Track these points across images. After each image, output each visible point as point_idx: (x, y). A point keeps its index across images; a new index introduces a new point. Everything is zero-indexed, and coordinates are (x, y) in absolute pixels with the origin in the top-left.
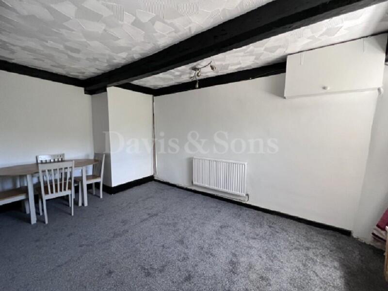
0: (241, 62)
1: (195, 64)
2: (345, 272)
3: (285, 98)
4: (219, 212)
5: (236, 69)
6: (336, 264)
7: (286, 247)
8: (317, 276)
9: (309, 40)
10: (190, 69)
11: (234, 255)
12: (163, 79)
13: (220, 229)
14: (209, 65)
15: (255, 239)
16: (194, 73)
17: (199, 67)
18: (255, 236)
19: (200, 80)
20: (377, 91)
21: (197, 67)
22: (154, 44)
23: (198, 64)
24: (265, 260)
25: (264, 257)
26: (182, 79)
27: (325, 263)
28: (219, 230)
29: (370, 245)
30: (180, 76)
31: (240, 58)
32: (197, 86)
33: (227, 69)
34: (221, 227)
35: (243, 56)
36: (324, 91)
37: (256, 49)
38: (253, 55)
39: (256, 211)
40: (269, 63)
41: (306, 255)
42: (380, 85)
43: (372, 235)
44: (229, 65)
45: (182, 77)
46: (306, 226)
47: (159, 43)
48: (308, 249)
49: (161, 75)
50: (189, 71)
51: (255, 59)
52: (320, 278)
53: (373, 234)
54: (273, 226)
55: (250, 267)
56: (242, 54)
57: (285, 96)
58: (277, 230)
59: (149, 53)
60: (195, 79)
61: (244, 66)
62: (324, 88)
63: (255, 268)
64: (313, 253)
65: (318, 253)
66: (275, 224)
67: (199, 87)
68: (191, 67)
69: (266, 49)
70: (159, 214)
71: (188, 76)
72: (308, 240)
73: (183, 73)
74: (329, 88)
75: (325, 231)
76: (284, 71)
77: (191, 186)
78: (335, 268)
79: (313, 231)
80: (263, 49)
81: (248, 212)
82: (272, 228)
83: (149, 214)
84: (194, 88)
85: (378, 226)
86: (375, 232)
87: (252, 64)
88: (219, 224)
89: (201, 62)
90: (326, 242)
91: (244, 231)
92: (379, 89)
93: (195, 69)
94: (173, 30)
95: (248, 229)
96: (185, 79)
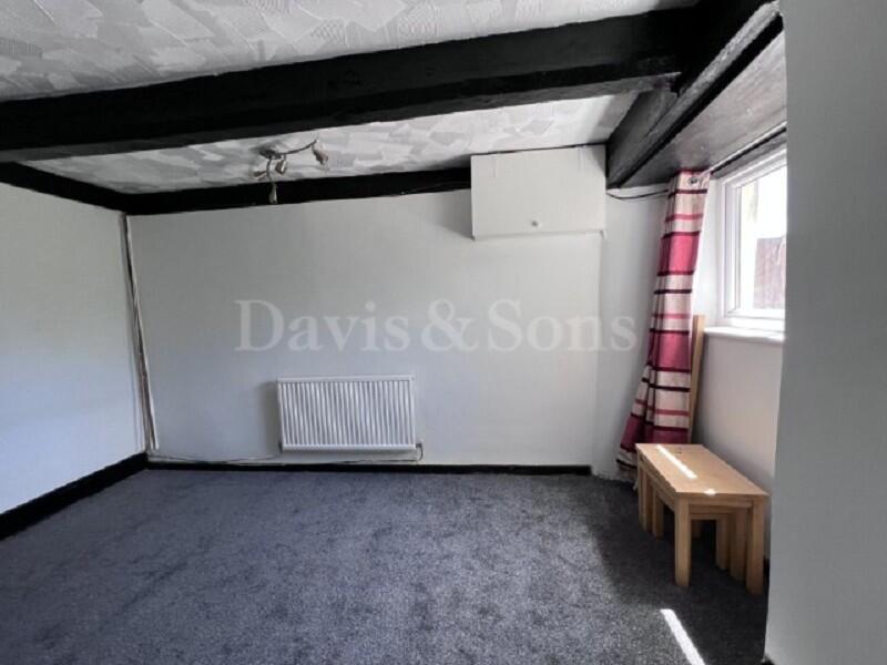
0: (383, 153)
1: (267, 140)
2: (599, 538)
3: (473, 238)
4: (363, 500)
5: (372, 169)
6: (584, 529)
7: (508, 529)
8: (565, 562)
9: (507, 135)
10: (253, 150)
11: (421, 588)
12: (164, 169)
13: (374, 542)
14: (310, 149)
15: (451, 534)
16: (262, 164)
17: (279, 149)
18: (452, 529)
19: (280, 184)
20: (598, 234)
21: (274, 149)
22: (136, 58)
23: (278, 142)
24: (479, 573)
25: (476, 564)
26: (227, 174)
27: (570, 534)
28: (371, 544)
29: (615, 481)
30: (221, 164)
31: (381, 146)
32: (275, 198)
33: (351, 164)
34: (376, 535)
35: (387, 142)
36: (534, 229)
37: (414, 131)
38: (407, 143)
39: (440, 476)
40: (437, 166)
41: (541, 534)
42: (602, 225)
43: (615, 463)
44: (354, 157)
45: (227, 169)
46: (528, 478)
47: (155, 60)
48: (541, 519)
49: (155, 155)
50: (249, 156)
51: (413, 152)
52: (570, 564)
53: (618, 461)
54: (477, 496)
55: (457, 599)
56: (385, 136)
57: (474, 234)
58: (486, 502)
59: (115, 80)
60: (267, 180)
61: (389, 164)
62: (535, 224)
63: (466, 595)
64: (550, 524)
65: (557, 521)
66: (480, 491)
67: (281, 201)
68: (253, 146)
69: (434, 136)
70: (190, 563)
71: (245, 168)
72: (538, 503)
73: (230, 159)
74: (540, 225)
75: (556, 478)
76: (468, 186)
77: (277, 457)
78: (584, 535)
79: (540, 484)
80: (428, 134)
81: (424, 482)
82: (477, 502)
83: (152, 574)
84: (265, 201)
85: (622, 446)
86: (622, 459)
87: (406, 163)
88: (370, 531)
89: (284, 140)
90: (563, 497)
91: (427, 526)
92: (602, 232)
93: (268, 153)
94: (209, 33)
95: (433, 518)
96: (236, 174)
